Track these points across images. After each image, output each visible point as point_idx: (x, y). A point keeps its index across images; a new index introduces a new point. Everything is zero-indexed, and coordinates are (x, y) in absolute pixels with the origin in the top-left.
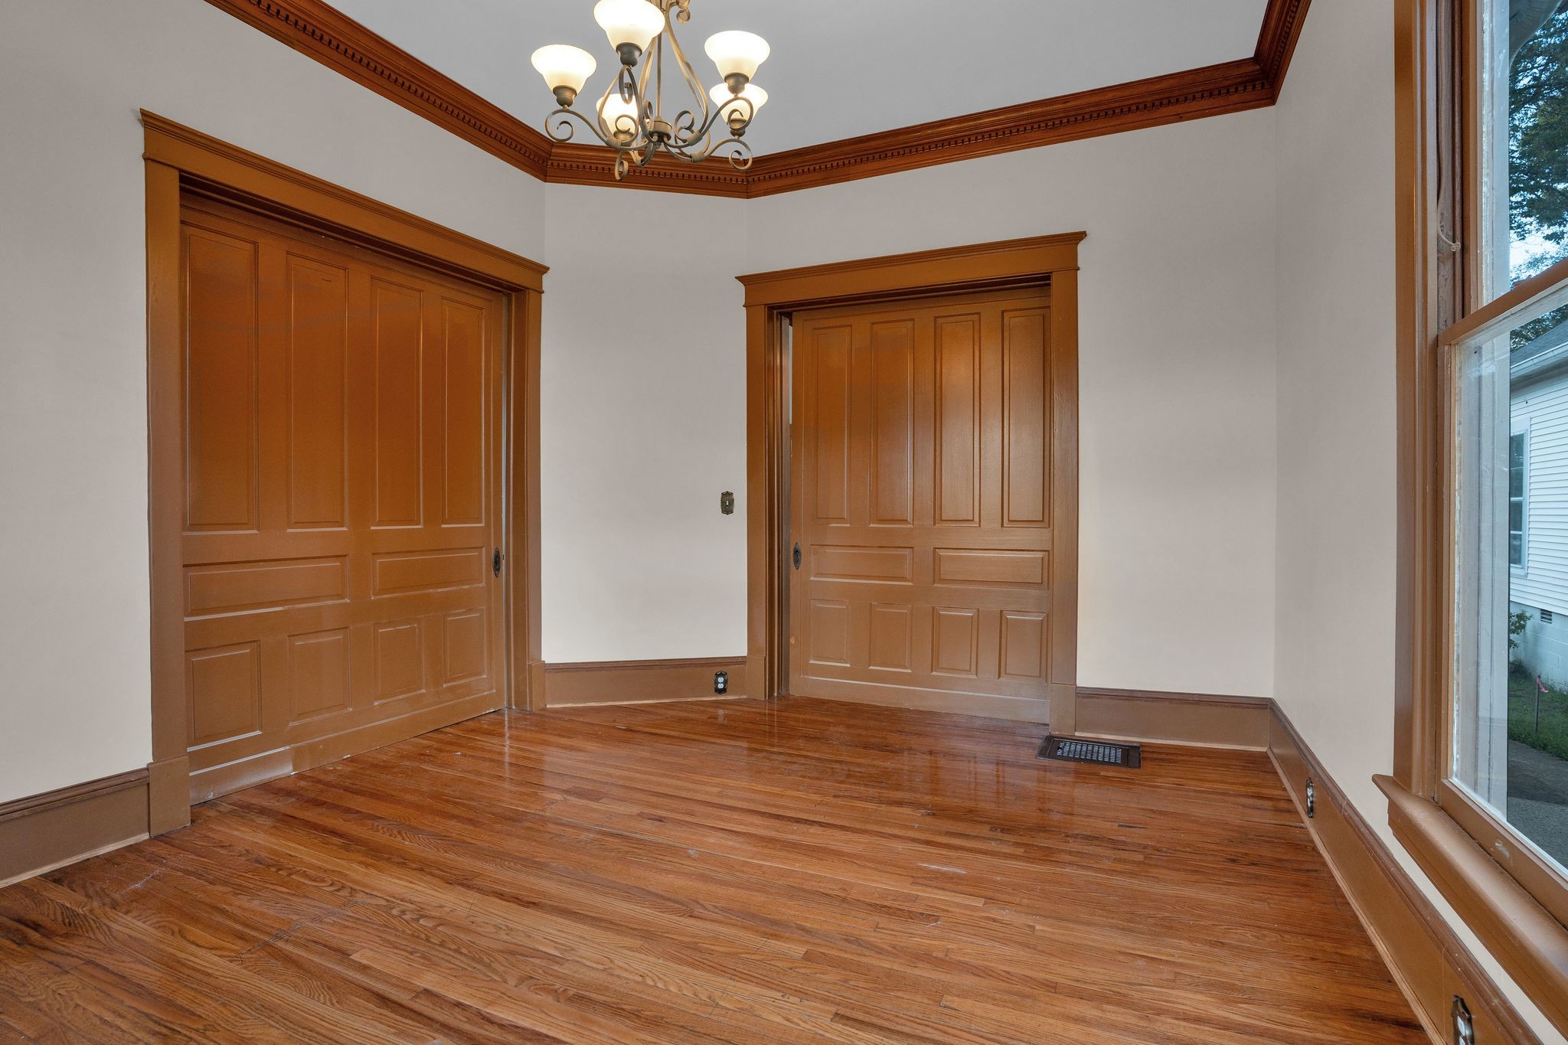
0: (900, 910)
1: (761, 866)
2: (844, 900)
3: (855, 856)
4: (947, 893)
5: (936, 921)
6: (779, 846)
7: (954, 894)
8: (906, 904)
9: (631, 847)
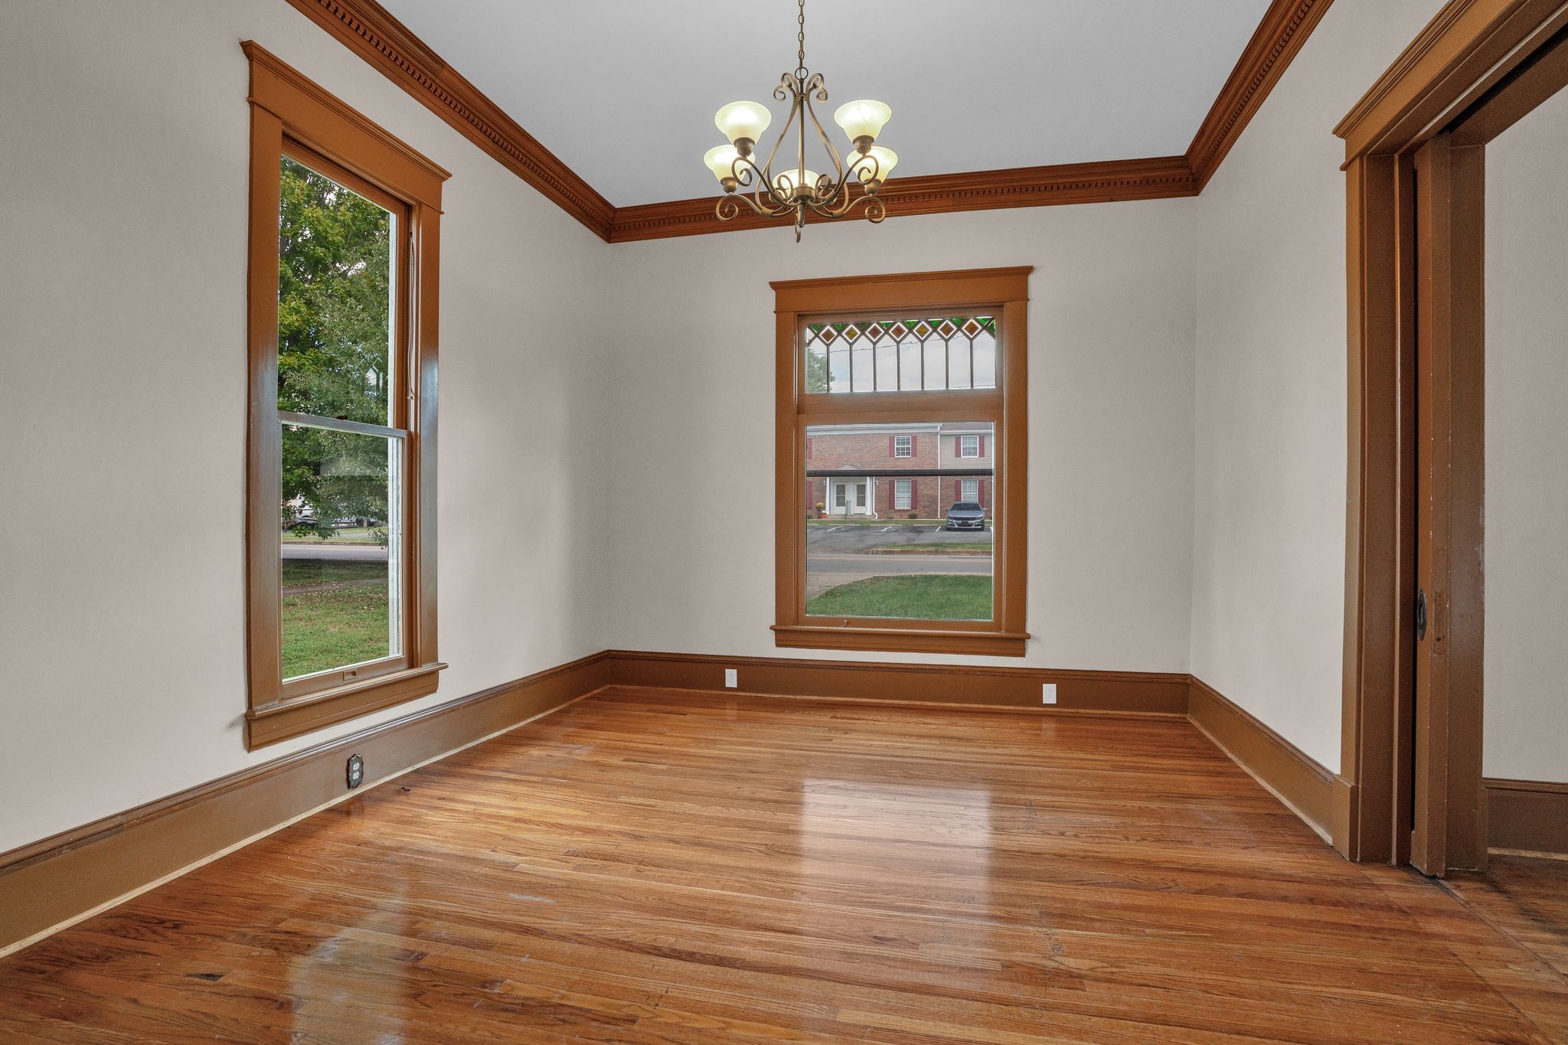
0: (593, 858)
1: (723, 888)
2: (641, 863)
3: (622, 906)
4: (544, 874)
5: (568, 852)
6: (709, 913)
7: (538, 873)
8: (587, 863)
9: (869, 898)
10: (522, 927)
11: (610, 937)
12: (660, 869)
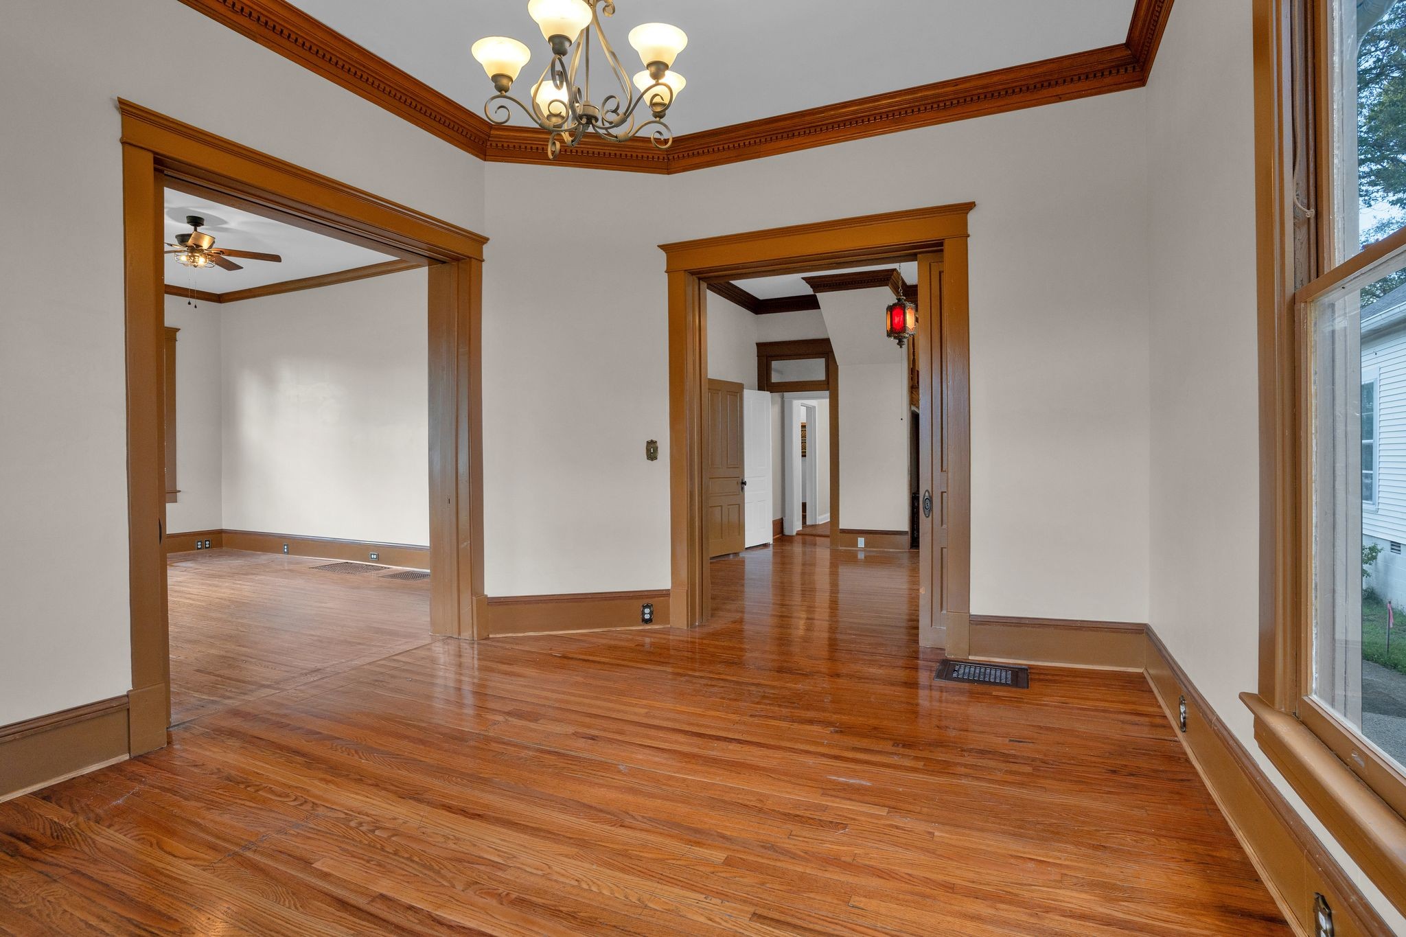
0: (812, 819)
1: (685, 780)
2: (760, 810)
3: (770, 770)
4: (854, 803)
5: (844, 828)
6: (701, 762)
7: (860, 804)
8: (817, 813)
9: (568, 763)
10: (841, 760)
11: (774, 751)
12: (740, 801)
